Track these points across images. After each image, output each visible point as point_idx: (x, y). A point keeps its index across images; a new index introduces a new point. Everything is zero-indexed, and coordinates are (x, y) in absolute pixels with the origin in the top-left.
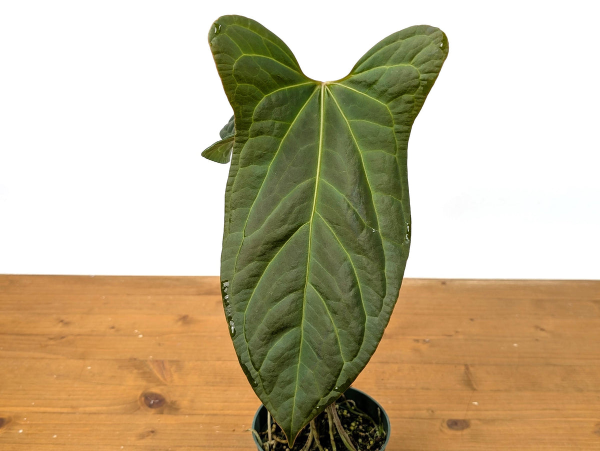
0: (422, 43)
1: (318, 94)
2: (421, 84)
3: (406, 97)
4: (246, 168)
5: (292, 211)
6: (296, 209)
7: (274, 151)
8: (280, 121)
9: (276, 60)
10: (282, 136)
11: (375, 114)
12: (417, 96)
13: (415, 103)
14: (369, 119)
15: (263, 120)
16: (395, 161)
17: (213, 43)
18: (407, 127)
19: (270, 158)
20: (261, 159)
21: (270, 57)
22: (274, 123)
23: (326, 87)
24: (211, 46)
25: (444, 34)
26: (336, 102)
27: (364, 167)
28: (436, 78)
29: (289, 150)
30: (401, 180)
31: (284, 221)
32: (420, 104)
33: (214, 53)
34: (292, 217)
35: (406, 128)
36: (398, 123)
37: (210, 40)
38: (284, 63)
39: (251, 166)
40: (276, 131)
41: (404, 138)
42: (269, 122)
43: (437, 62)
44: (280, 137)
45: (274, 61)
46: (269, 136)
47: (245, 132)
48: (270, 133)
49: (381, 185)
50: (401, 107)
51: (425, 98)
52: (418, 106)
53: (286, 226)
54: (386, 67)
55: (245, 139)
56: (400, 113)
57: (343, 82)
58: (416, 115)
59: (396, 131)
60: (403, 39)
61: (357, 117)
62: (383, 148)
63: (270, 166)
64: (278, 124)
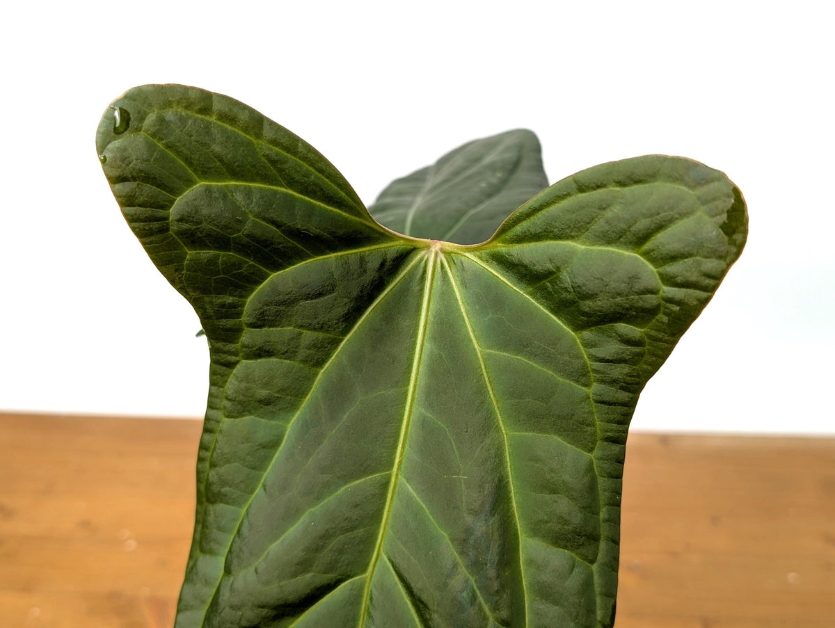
0: (671, 208)
1: (421, 271)
2: (662, 309)
3: (623, 328)
4: (237, 420)
5: (323, 547)
6: (335, 543)
7: (300, 393)
8: (315, 329)
9: (301, 193)
10: (320, 363)
11: (546, 349)
12: (653, 333)
13: (647, 347)
14: (533, 356)
15: (271, 326)
16: (590, 469)
17: (108, 155)
18: (627, 394)
19: (293, 407)
20: (270, 408)
21: (281, 186)
22: (300, 334)
23: (442, 257)
24: (104, 161)
25: (736, 192)
26: (459, 298)
27: (509, 469)
28: (704, 302)
29: (338, 394)
30: (603, 514)
31: (303, 565)
32: (661, 353)
33: (114, 180)
34: (325, 557)
35: (624, 396)
36: (602, 381)
37: (101, 148)
38: (322, 201)
39: (248, 419)
40: (303, 353)
41: (618, 417)
42: (288, 331)
43: (711, 265)
44: (314, 366)
45: (292, 196)
46: (288, 361)
47: (231, 347)
48: (288, 354)
49: (547, 522)
50: (612, 348)
51: (674, 343)
52: (654, 355)
53: (308, 576)
54: (578, 246)
55: (233, 361)
56: (608, 361)
57: (478, 253)
58: (650, 374)
59: (599, 398)
60: (621, 184)
61: (504, 346)
62: (560, 431)
63: (292, 424)
64: (308, 336)
